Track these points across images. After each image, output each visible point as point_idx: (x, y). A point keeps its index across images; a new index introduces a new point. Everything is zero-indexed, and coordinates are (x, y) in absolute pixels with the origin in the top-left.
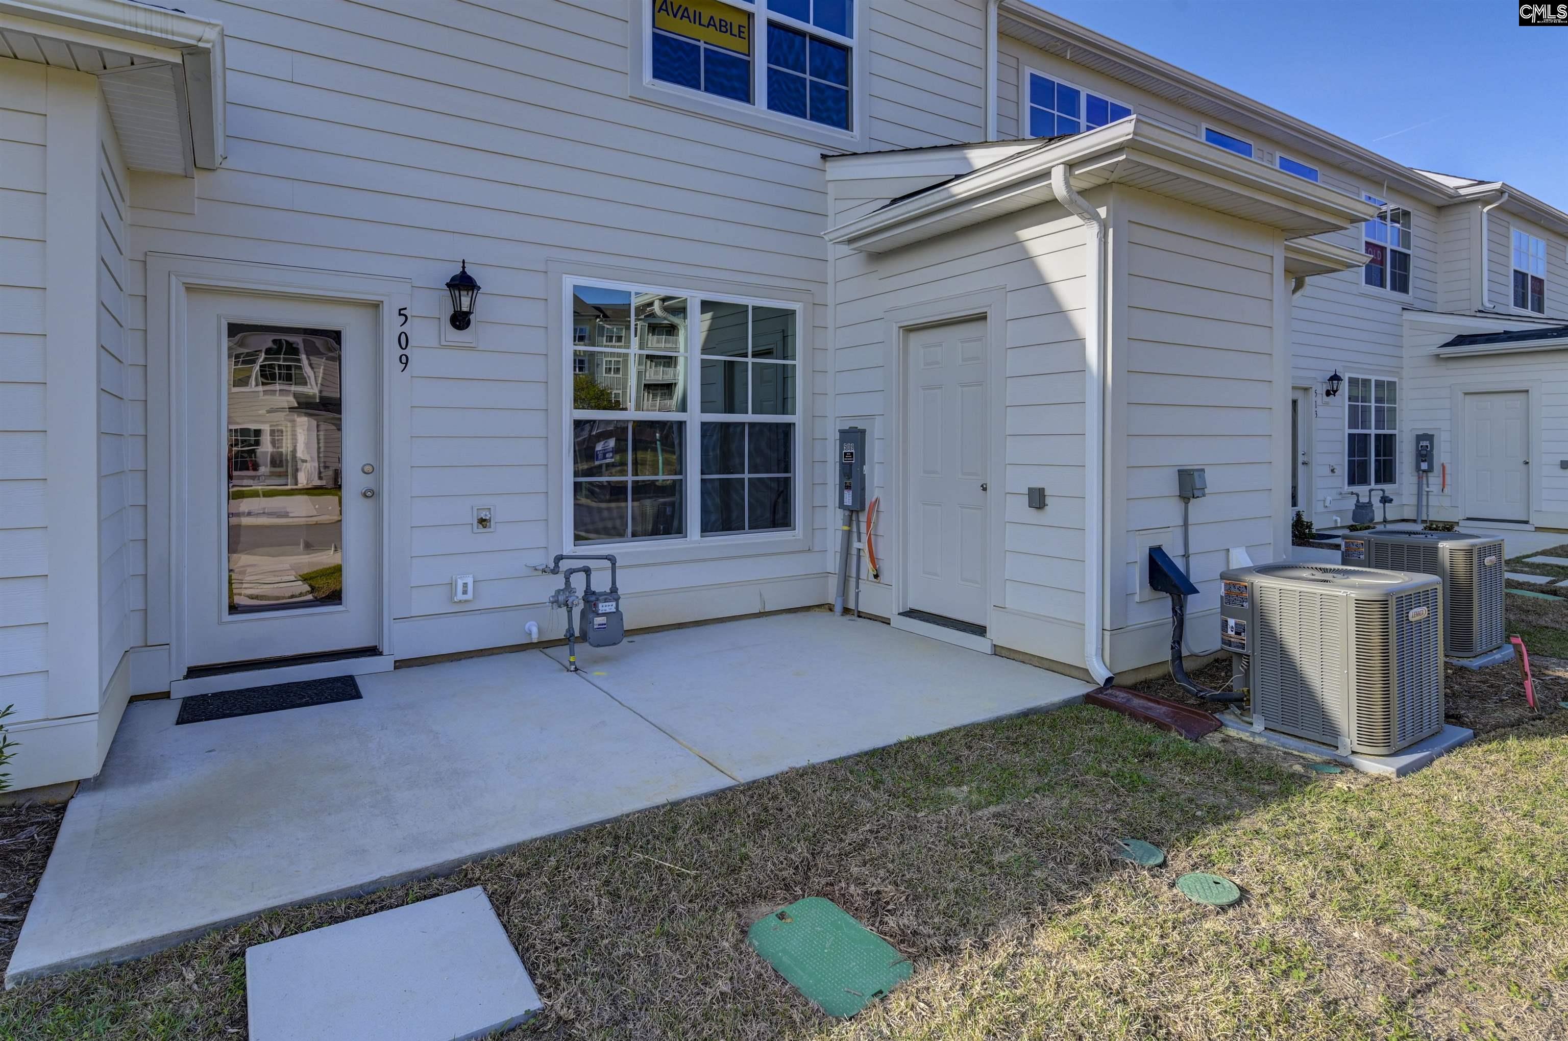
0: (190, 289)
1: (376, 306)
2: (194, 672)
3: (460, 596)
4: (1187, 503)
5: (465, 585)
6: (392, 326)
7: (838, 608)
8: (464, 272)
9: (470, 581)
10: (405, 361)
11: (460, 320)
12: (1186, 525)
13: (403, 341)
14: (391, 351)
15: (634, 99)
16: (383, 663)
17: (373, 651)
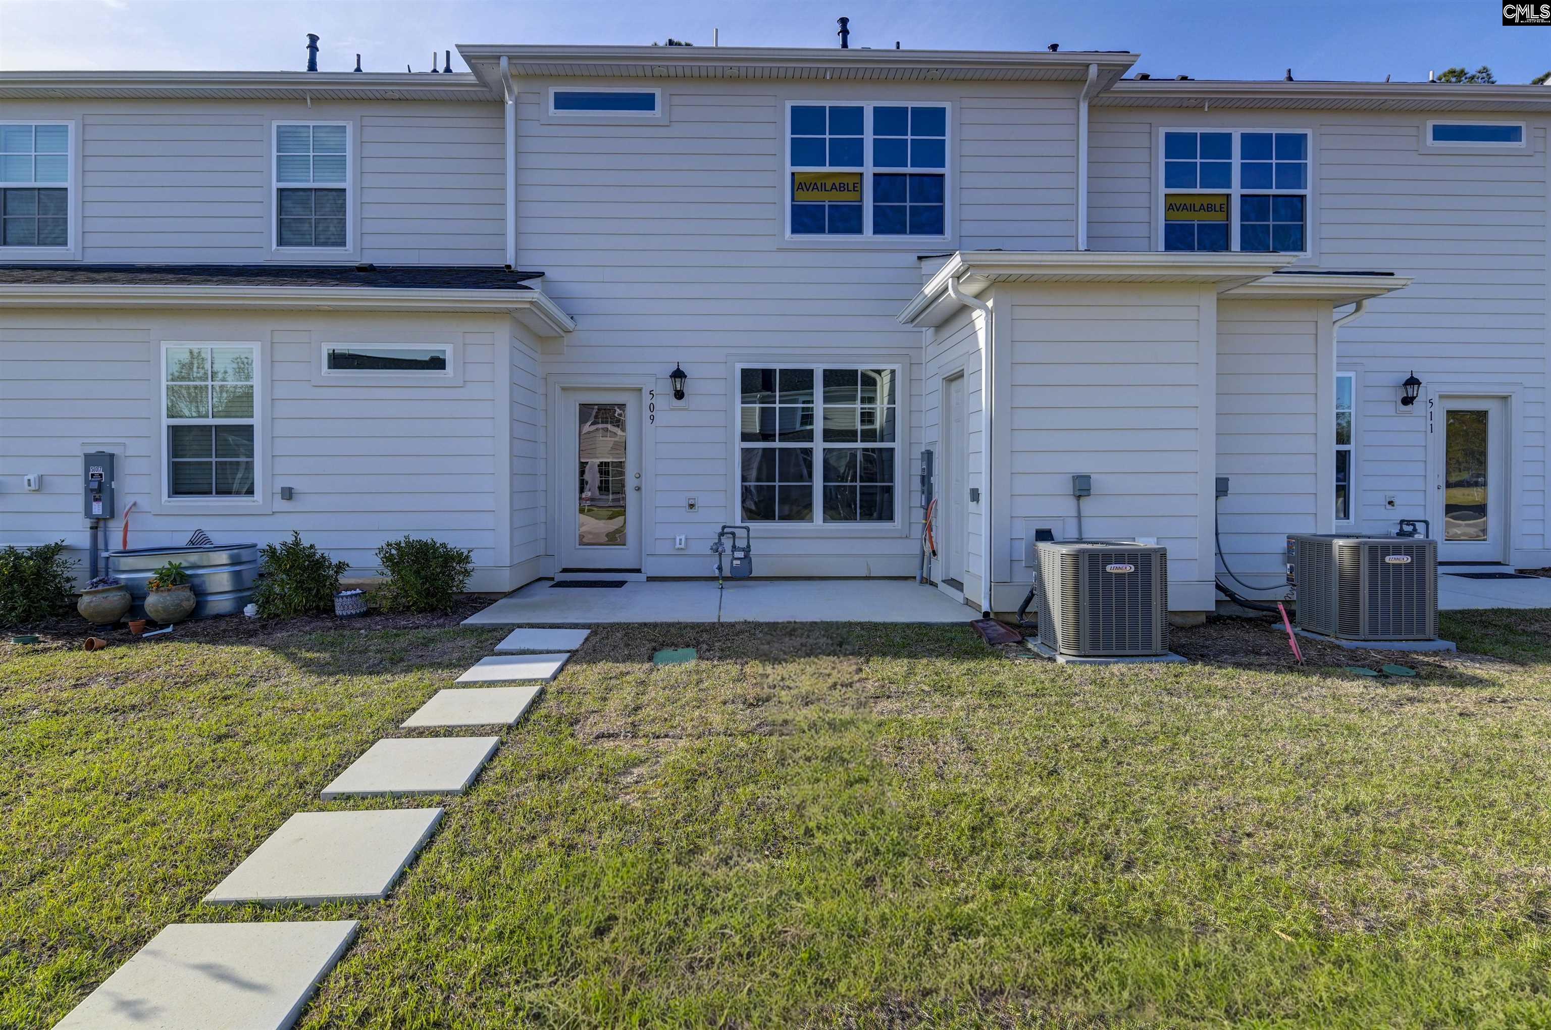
0: (564, 389)
1: (640, 390)
2: (565, 570)
3: (678, 546)
4: (1078, 500)
5: (681, 540)
6: (647, 399)
7: (918, 578)
8: (678, 369)
9: (683, 538)
10: (652, 418)
11: (679, 395)
12: (1079, 517)
13: (652, 408)
14: (647, 413)
15: (780, 250)
16: (642, 577)
17: (638, 571)
